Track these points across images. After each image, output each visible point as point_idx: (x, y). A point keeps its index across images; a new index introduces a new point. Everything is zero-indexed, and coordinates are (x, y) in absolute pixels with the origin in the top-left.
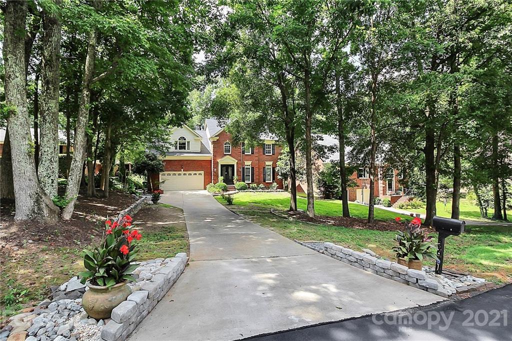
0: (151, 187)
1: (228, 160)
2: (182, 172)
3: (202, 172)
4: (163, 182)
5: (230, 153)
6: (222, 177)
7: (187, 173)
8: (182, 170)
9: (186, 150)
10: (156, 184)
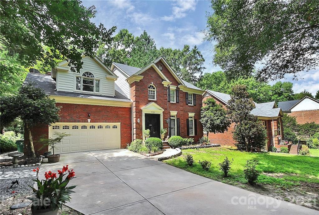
0: (31, 149)
1: (152, 108)
2: (89, 124)
3: (118, 124)
4: (58, 140)
5: (155, 99)
6: (148, 130)
7: (96, 124)
8: (89, 120)
9: (95, 92)
10: (42, 144)
